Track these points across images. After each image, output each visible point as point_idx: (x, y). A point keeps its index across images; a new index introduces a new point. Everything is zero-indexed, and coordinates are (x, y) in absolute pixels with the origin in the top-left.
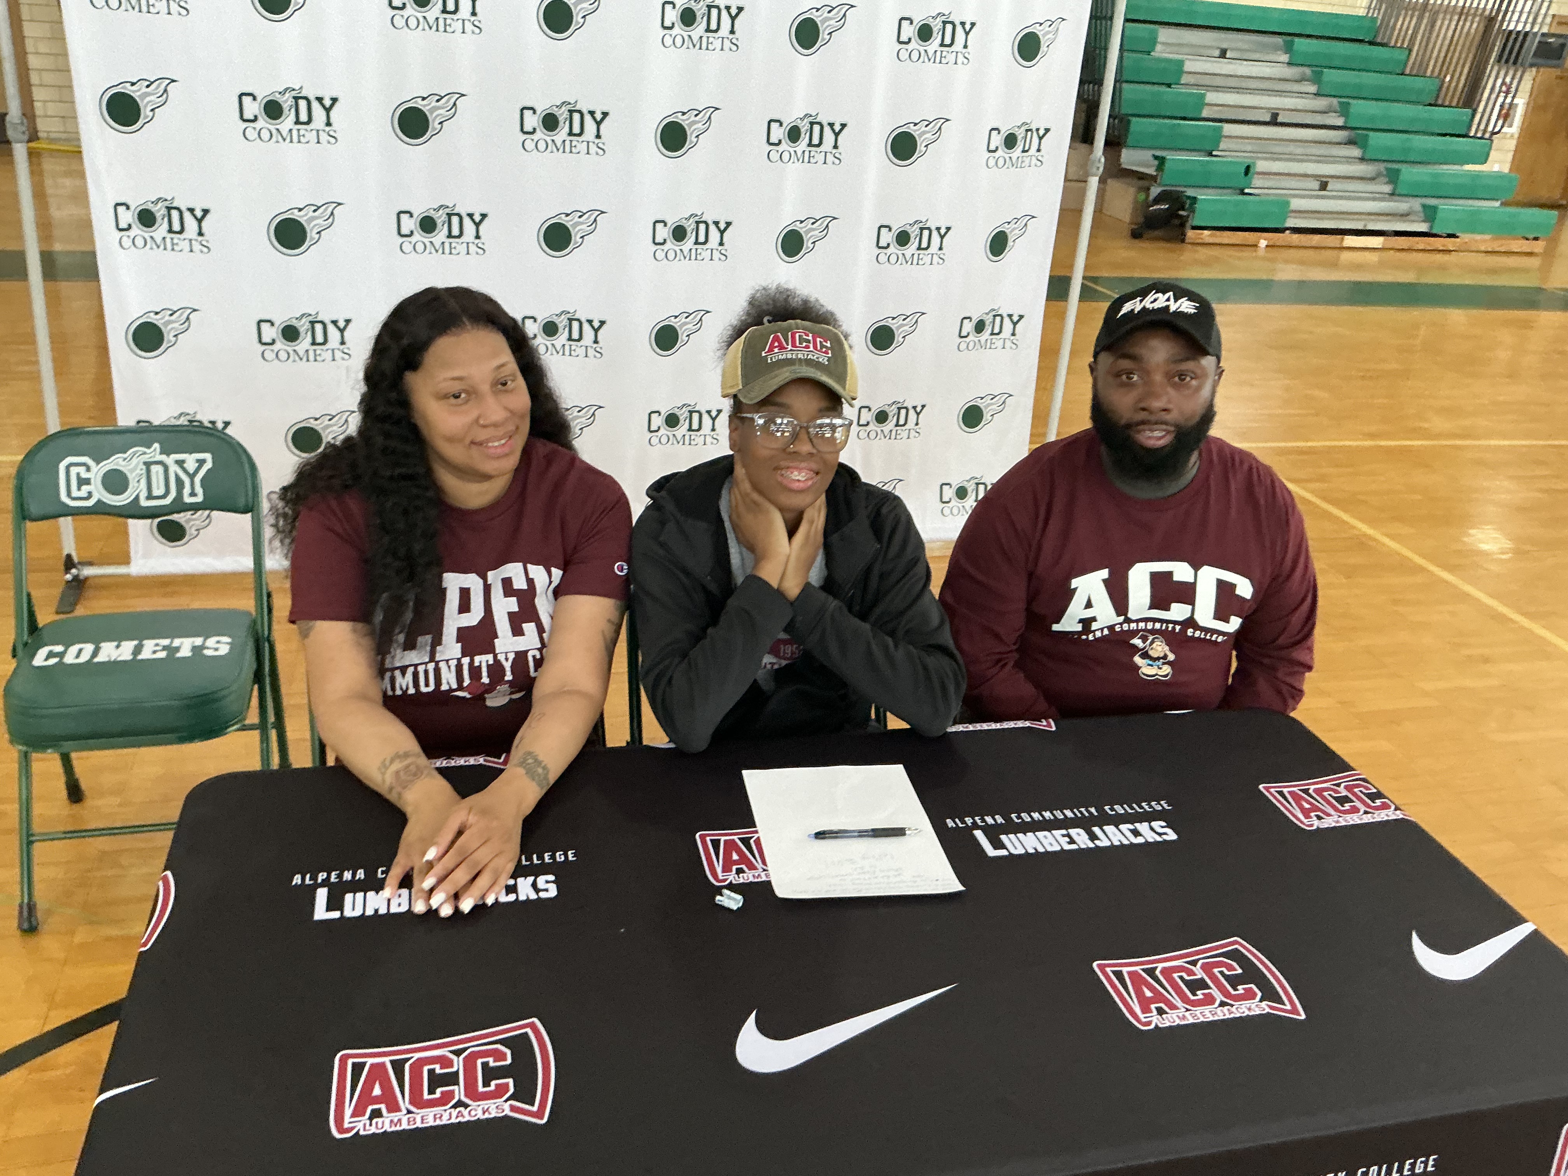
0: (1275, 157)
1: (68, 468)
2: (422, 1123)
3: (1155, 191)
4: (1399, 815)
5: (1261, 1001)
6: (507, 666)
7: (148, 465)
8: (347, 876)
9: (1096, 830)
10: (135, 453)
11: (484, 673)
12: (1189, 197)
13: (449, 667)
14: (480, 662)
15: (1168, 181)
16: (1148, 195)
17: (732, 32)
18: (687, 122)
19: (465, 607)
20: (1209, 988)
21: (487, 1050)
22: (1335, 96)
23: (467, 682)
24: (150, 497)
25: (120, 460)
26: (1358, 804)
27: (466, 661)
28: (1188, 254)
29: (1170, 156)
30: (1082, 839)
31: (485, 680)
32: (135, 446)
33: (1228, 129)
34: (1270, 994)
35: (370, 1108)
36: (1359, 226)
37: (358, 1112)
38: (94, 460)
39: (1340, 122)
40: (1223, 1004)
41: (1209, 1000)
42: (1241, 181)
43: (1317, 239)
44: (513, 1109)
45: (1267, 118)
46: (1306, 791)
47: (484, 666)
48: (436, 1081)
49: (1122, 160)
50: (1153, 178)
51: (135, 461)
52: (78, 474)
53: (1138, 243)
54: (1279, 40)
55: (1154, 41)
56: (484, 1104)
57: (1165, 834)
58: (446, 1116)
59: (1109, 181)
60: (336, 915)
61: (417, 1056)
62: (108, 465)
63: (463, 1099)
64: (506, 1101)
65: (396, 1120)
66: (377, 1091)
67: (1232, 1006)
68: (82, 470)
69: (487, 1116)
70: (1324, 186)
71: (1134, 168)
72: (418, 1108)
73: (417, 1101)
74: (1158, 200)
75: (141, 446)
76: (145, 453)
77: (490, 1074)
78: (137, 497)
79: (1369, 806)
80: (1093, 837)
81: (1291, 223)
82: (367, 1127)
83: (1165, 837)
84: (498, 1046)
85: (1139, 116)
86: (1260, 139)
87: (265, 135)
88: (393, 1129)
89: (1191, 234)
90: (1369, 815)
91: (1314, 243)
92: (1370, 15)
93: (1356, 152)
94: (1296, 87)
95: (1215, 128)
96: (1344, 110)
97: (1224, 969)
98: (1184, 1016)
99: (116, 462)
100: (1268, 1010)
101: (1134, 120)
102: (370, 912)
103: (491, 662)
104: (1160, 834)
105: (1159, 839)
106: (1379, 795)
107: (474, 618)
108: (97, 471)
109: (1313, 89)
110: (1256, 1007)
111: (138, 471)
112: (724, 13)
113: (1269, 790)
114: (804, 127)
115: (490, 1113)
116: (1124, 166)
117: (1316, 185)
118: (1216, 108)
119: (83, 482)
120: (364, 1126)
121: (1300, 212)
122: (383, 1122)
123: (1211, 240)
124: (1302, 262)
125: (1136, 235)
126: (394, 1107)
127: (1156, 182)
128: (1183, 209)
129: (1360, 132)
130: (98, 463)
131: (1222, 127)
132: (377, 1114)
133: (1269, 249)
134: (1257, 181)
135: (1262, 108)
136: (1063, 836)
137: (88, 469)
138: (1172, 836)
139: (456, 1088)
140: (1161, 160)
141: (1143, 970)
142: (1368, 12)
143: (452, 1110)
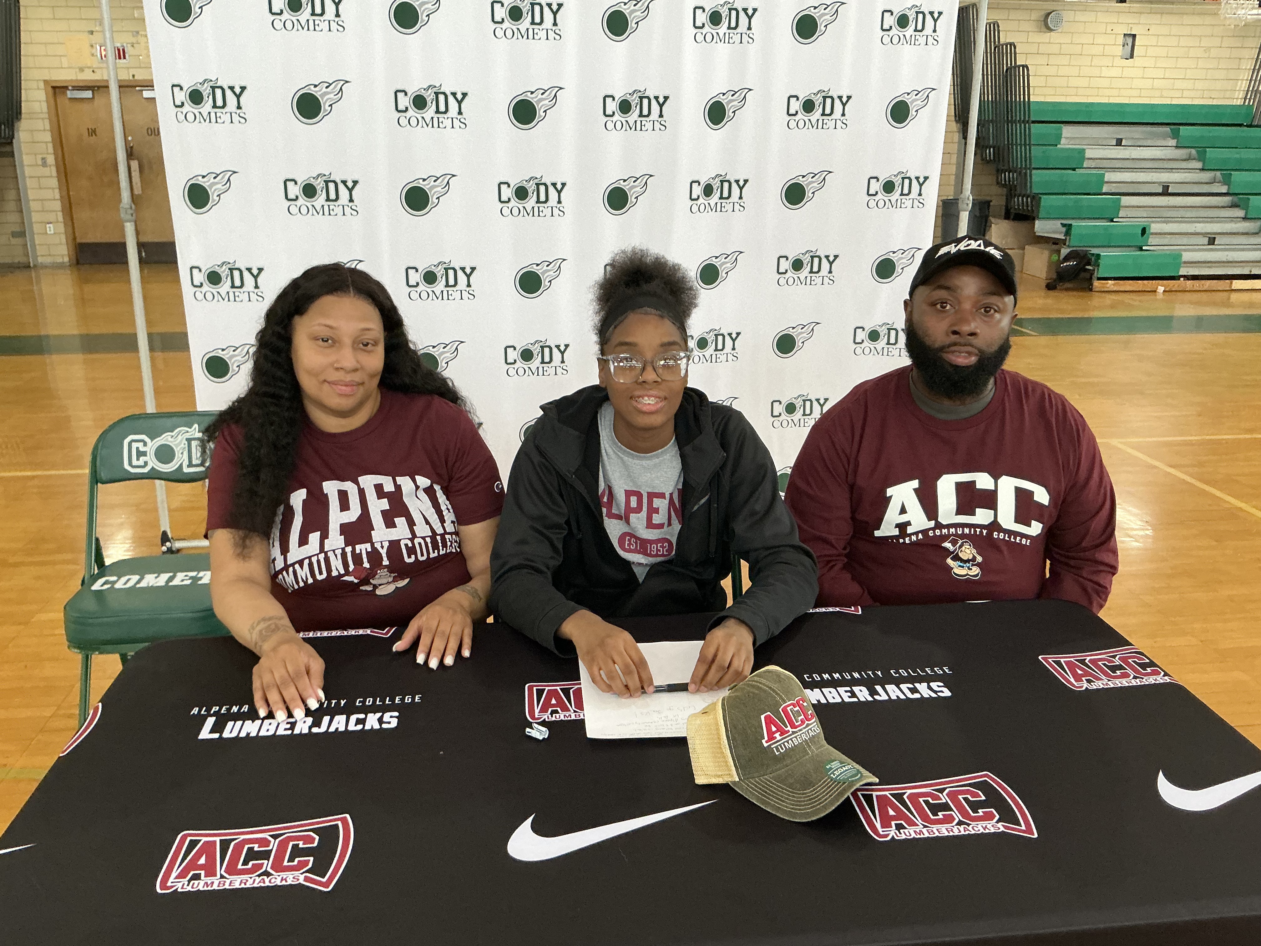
0: (1167, 220)
1: (130, 444)
2: (230, 885)
3: (1064, 251)
4: (1167, 679)
5: (997, 822)
6: (383, 552)
7: (189, 440)
8: (235, 709)
9: (878, 688)
10: (180, 432)
11: (365, 560)
12: (1093, 254)
13: (336, 556)
14: (361, 550)
15: (1075, 242)
16: (1059, 257)
17: (661, 116)
18: (627, 187)
19: (345, 506)
20: (952, 810)
21: (300, 836)
22: (1217, 170)
23: (351, 567)
24: (190, 465)
25: (170, 437)
26: (1129, 671)
27: (349, 549)
28: (1096, 300)
29: (1074, 223)
30: (863, 693)
31: (366, 565)
32: (179, 427)
33: (1125, 200)
34: (1007, 816)
35: (192, 873)
36: (1246, 272)
37: (181, 876)
38: (150, 438)
39: (1224, 189)
40: (960, 823)
41: (948, 820)
42: (1139, 241)
43: (1208, 284)
44: (306, 879)
45: (1160, 190)
46: (1083, 662)
47: (364, 553)
48: (252, 855)
49: (1036, 230)
50: (1064, 242)
51: (180, 437)
52: (137, 448)
53: (1051, 293)
54: (1167, 129)
55: (1059, 137)
56: (284, 875)
57: (942, 692)
58: (251, 881)
59: (1027, 247)
60: (216, 736)
61: (243, 837)
62: (160, 441)
63: (269, 870)
64: (302, 874)
65: (209, 882)
66: (202, 861)
67: (969, 825)
68: (140, 445)
69: (284, 883)
70: (1212, 241)
71: (1046, 235)
72: (230, 875)
73: (232, 870)
74: (1067, 258)
75: (185, 426)
76: (188, 432)
77: (297, 852)
78: (181, 465)
79: (1139, 672)
80: (873, 692)
81: (1183, 271)
82: (185, 886)
83: (939, 694)
84: (311, 833)
85: (1046, 194)
86: (1153, 207)
87: (304, 210)
88: (206, 888)
89: (1096, 284)
90: (1138, 680)
91: (1205, 288)
92: (1247, 104)
93: (1241, 213)
94: (1184, 165)
95: (1114, 201)
96: (1226, 181)
97: (969, 796)
98: (921, 831)
99: (165, 439)
100: (1002, 829)
101: (1044, 197)
102: (243, 734)
103: (369, 550)
104: (935, 692)
105: (934, 695)
106: (1152, 664)
107: (353, 514)
108: (152, 446)
109: (1199, 165)
110: (994, 826)
111: (182, 445)
112: (654, 102)
113: (1048, 660)
114: (716, 184)
115: (286, 881)
116: (1037, 234)
117: (1206, 241)
118: (1114, 185)
119: (140, 454)
120: (182, 886)
121: (1192, 262)
122: (199, 884)
123: (1115, 289)
124: (1198, 303)
125: (1050, 287)
126: (211, 872)
127: (1065, 244)
128: (1089, 264)
129: (1241, 196)
130: (152, 441)
131: (1120, 198)
132: (197, 877)
133: (1167, 293)
134: (1152, 240)
135: (1154, 183)
136: (846, 691)
137: (145, 444)
138: (947, 693)
139: (266, 862)
140: (1069, 227)
141: (890, 794)
142: (1244, 102)
143: (257, 878)
